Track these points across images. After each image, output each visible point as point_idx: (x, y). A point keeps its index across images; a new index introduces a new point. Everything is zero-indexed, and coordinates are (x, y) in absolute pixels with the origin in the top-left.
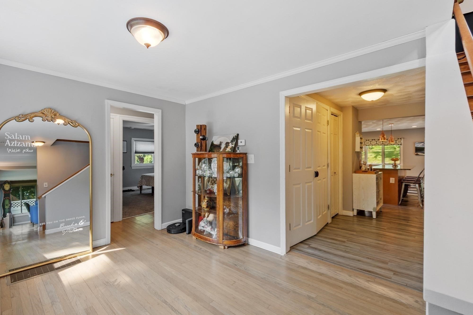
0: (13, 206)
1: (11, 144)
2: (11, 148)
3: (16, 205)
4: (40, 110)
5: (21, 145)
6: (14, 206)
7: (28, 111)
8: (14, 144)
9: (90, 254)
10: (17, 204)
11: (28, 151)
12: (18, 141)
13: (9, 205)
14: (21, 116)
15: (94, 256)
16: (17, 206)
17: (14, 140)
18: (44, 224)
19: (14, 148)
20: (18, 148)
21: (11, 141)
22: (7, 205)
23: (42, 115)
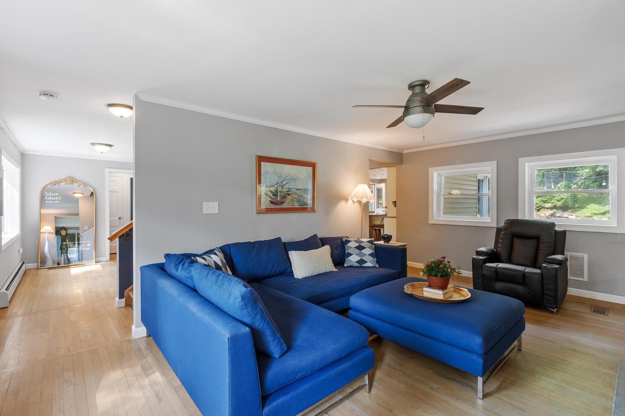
0: (68, 253)
1: (48, 198)
2: (48, 200)
3: (71, 252)
4: (64, 178)
5: (53, 199)
6: (70, 253)
7: (57, 179)
8: (50, 198)
9: (94, 264)
10: (73, 252)
11: (57, 202)
12: (52, 196)
13: (66, 249)
14: (53, 183)
15: (95, 264)
16: (73, 253)
17: (49, 196)
18: (66, 243)
19: (50, 200)
20: (52, 200)
21: (48, 196)
22: (64, 249)
23: (65, 181)
